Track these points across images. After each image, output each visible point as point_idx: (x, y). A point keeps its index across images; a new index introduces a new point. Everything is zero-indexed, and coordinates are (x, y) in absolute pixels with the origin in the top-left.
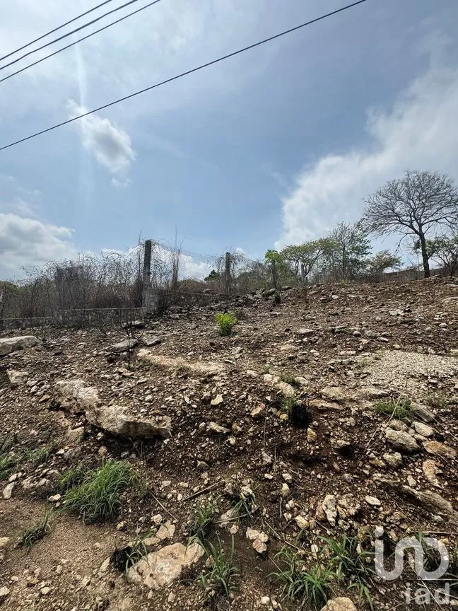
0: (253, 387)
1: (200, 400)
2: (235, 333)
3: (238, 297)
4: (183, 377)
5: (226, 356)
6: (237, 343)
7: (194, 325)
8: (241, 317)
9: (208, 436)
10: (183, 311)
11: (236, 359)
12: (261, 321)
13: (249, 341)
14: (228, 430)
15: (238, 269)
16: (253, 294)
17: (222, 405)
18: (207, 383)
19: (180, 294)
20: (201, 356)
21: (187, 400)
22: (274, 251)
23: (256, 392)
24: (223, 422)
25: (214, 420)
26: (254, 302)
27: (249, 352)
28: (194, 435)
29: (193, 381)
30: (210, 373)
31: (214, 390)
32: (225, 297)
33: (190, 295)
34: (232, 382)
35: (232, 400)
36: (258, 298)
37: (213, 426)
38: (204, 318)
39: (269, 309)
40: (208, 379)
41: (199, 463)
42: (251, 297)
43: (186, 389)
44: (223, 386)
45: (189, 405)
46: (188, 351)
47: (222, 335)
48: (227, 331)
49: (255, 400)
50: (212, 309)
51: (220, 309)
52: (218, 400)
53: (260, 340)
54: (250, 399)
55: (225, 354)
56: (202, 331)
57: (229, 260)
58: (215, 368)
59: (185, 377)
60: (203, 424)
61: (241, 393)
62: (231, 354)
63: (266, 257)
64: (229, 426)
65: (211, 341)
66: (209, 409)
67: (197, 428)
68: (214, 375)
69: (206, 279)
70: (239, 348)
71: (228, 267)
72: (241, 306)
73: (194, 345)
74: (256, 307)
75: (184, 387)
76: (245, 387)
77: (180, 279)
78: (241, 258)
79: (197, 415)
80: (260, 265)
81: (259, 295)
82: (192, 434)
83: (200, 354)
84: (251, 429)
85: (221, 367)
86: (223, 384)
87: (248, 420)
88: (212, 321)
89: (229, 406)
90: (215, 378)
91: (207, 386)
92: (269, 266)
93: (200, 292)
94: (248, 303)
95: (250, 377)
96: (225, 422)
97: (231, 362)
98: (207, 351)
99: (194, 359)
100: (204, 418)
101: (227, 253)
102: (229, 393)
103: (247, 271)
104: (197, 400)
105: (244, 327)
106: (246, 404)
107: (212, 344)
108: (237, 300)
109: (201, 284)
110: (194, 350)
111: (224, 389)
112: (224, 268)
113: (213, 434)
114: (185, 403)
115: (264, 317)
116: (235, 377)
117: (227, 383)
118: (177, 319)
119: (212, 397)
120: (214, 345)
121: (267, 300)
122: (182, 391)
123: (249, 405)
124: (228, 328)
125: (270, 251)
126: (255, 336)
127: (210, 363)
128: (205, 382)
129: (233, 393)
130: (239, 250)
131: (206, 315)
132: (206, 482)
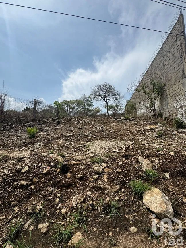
0: (45, 160)
1: (15, 171)
2: (37, 137)
3: (40, 120)
4: (4, 161)
5: (32, 148)
6: (38, 141)
7: (13, 134)
8: (41, 129)
9: (19, 188)
10: (7, 126)
11: (37, 149)
12: (51, 131)
13: (44, 140)
14: (31, 182)
15: (40, 108)
16: (48, 119)
17: (28, 171)
18: (20, 162)
19: (5, 117)
20: (17, 149)
21: (6, 172)
22: (58, 102)
23: (46, 162)
24: (28, 180)
25: (23, 180)
26: (48, 123)
27: (44, 145)
28: (10, 190)
29: (11, 162)
30: (22, 157)
31: (23, 165)
32: (33, 120)
33: (11, 118)
34: (34, 160)
35: (34, 168)
36: (50, 121)
37: (22, 182)
38: (20, 130)
39: (54, 126)
40: (21, 160)
41: (13, 203)
42: (46, 121)
43: (6, 167)
44: (29, 162)
45: (8, 175)
46: (8, 147)
47: (30, 138)
48: (33, 136)
49: (45, 166)
50: (25, 126)
51: (30, 126)
52: (26, 169)
53: (50, 139)
54: (43, 166)
55: (31, 147)
56: (18, 136)
57: (36, 103)
58: (25, 154)
59: (6, 161)
60: (16, 183)
61: (38, 164)
62: (34, 147)
63: (54, 104)
64: (31, 180)
65: (24, 141)
66: (21, 175)
67: (12, 185)
68: (24, 157)
69: (22, 111)
70: (39, 144)
71: (35, 106)
72: (41, 124)
73: (13, 144)
74: (49, 125)
75: (4, 166)
76: (41, 161)
77: (5, 109)
78: (42, 103)
79: (13, 179)
80: (51, 107)
81: (50, 120)
82: (9, 189)
83: (16, 148)
84: (43, 179)
85: (29, 153)
86: (29, 161)
87: (41, 175)
88: (25, 131)
89: (32, 171)
90: (25, 159)
91: (20, 163)
92: (55, 108)
93: (18, 117)
94: (45, 123)
95: (44, 156)
96: (29, 179)
97: (34, 150)
98: (21, 146)
99: (13, 150)
100: (17, 180)
101: (35, 99)
102: (32, 165)
103: (45, 109)
104: (13, 171)
105: (42, 134)
106: (41, 168)
107: (24, 143)
108: (39, 122)
109: (19, 113)
110: (13, 146)
111: (29, 163)
112: (33, 106)
113: (22, 186)
114: (5, 174)
115: (52, 129)
116: (36, 157)
117: (32, 160)
118: (2, 130)
119: (23, 168)
120: (25, 143)
121: (54, 122)
122: (3, 168)
123: (42, 168)
124: (34, 134)
125: (56, 101)
126: (47, 138)
127: (22, 152)
128: (19, 162)
129: (34, 165)
130: (41, 99)
131: (22, 128)
132: (16, 211)
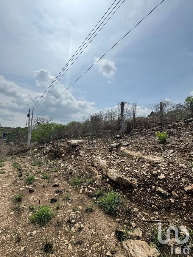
0: (185, 174)
1: (152, 174)
2: (168, 143)
3: (168, 124)
4: (141, 162)
5: (164, 154)
6: (170, 148)
7: (144, 138)
8: (171, 134)
9: (157, 194)
10: (139, 131)
11: (171, 156)
12: (185, 137)
13: (178, 147)
14: (169, 194)
15: (167, 109)
16: (178, 122)
17: (164, 180)
18: (155, 167)
19: (137, 124)
20: (150, 153)
21: (145, 173)
22: (191, 97)
23: (188, 177)
24: (166, 189)
25: (160, 187)
26: (179, 126)
27: (179, 153)
28: (149, 191)
29: (147, 164)
30: (156, 162)
31: (159, 171)
32: (161, 124)
33: (141, 124)
34: (170, 169)
35: (171, 178)
36: (181, 124)
37: (160, 189)
38: (149, 135)
39: (189, 130)
40: (155, 165)
41: (153, 206)
42: (176, 124)
43: (144, 168)
44: (165, 170)
45: (146, 176)
46: (142, 150)
47: (160, 143)
48: (163, 141)
49: (187, 181)
50: (153, 130)
51: (157, 130)
52: (162, 176)
53: (187, 147)
54: (183, 180)
55: (163, 153)
56: (149, 141)
57: (162, 105)
58: (159, 160)
59: (142, 162)
60: (154, 187)
61: (177, 175)
62: (167, 153)
63: (186, 101)
64: (170, 192)
65: (155, 145)
66: (157, 180)
67: (151, 188)
68: (158, 163)
69: (149, 116)
70: (172, 151)
71: (161, 109)
72: (170, 128)
73: (145, 147)
74: (180, 129)
76: (179, 173)
77: (136, 117)
78: (169, 103)
79: (150, 181)
80: (182, 106)
81: (181, 122)
82: (148, 190)
83: (149, 152)
84: (185, 198)
85: (162, 160)
86: (165, 169)
87: (182, 192)
88: (153, 136)
89: (169, 181)
90: (159, 165)
91: (155, 168)
92: (188, 106)
93: (146, 122)
94: (174, 127)
95: (182, 167)
96: (168, 189)
97: (168, 157)
98: (152, 150)
99: (146, 154)
100: (154, 184)
101: (161, 102)
102: (169, 175)
103: (173, 110)
104: (150, 174)
105: (174, 140)
106: (180, 182)
107: (155, 147)
108: (168, 126)
109: (146, 119)
110: (146, 150)
111: (165, 171)
112: (159, 110)
113: (160, 193)
114: (143, 174)
115: (186, 134)
116: (171, 166)
117: (167, 168)
118: (136, 135)
119: (158, 174)
120: (157, 148)
121: (188, 124)
122: (142, 168)
123: (183, 183)
124: (164, 140)
125: (189, 97)
126: (182, 145)
127: (155, 156)
128: (153, 166)
129: (171, 175)
130: (167, 100)
131: (150, 133)
132: (157, 217)
